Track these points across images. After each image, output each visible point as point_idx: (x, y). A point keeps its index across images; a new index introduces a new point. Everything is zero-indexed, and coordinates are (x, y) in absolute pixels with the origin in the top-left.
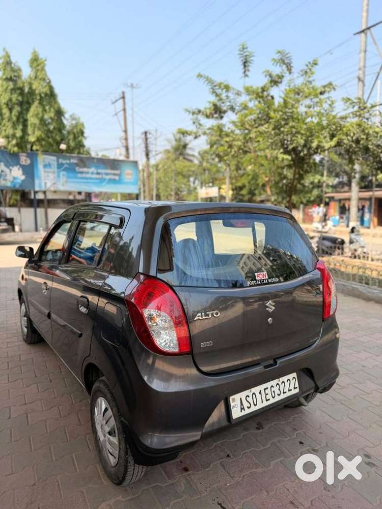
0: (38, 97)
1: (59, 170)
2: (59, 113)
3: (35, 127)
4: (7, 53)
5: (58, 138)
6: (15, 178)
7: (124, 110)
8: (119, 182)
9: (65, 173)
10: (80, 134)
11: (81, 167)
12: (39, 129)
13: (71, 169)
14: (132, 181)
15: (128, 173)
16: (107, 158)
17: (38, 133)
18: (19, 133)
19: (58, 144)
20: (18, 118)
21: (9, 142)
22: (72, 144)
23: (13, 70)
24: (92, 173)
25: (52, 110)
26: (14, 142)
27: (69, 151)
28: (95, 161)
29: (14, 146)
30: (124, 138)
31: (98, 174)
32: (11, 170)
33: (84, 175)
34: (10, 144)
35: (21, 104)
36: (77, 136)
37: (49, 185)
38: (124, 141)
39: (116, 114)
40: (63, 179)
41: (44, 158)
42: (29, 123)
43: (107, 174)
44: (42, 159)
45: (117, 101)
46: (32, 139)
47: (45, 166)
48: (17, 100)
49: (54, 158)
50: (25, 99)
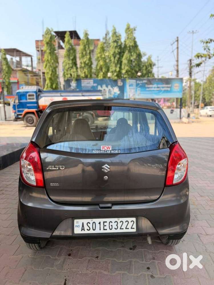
0: (128, 49)
1: (137, 87)
2: (139, 56)
3: (125, 65)
4: (114, 28)
5: (137, 70)
6: (115, 93)
7: (178, 48)
8: (170, 92)
9: (140, 89)
10: (149, 66)
11: (148, 84)
12: (127, 66)
13: (143, 86)
14: (178, 90)
15: (176, 86)
16: (164, 78)
17: (127, 68)
18: (118, 69)
19: (137, 72)
20: (118, 61)
21: (113, 74)
22: (144, 72)
23: (117, 37)
24: (155, 88)
25: (135, 54)
26: (115, 74)
27: (143, 76)
28: (157, 80)
29: (115, 76)
30: (176, 65)
31: (158, 87)
32: (113, 89)
33: (150, 89)
34: (114, 75)
35: (120, 53)
36: (147, 67)
37: (131, 95)
38: (176, 67)
39: (173, 51)
40: (138, 92)
41: (129, 81)
42: (123, 63)
43: (163, 87)
44: (129, 82)
45: (174, 43)
46: (124, 71)
47: (130, 86)
48: (118, 51)
49: (135, 81)
50: (122, 51)
